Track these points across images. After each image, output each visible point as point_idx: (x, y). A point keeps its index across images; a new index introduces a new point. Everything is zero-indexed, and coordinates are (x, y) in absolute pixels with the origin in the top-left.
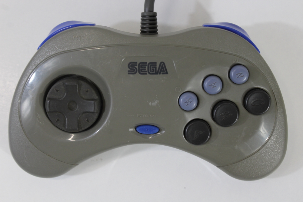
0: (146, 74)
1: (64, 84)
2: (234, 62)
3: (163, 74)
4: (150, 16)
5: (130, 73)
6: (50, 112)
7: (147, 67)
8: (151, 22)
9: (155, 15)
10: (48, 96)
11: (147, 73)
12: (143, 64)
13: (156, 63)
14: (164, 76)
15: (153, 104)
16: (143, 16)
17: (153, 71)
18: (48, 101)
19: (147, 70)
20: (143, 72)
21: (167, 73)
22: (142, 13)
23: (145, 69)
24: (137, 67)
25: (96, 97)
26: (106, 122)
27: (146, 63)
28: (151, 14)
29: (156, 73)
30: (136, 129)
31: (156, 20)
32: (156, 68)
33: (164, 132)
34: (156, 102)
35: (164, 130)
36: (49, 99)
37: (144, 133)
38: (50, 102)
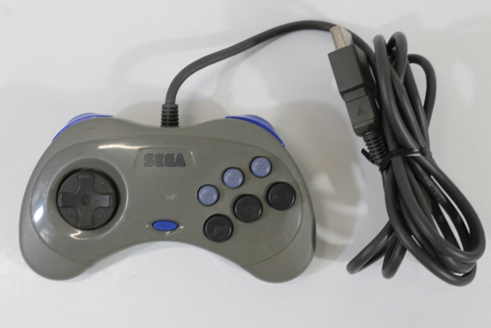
0: (163, 166)
1: (77, 177)
2: (255, 155)
3: (180, 166)
4: (171, 108)
5: (146, 165)
6: (63, 207)
7: (164, 159)
8: (172, 114)
9: (176, 108)
10: (60, 190)
11: (164, 164)
12: (160, 156)
13: (173, 155)
14: (182, 169)
15: (170, 198)
16: (164, 108)
17: (171, 163)
18: (61, 196)
19: (164, 161)
20: (160, 164)
21: (184, 165)
22: (163, 105)
23: (162, 161)
24: (154, 159)
25: (111, 191)
26: (121, 218)
27: (163, 155)
28: (173, 106)
29: (174, 165)
30: (153, 225)
31: (177, 112)
32: (173, 160)
33: (182, 227)
34: (174, 196)
35: (182, 225)
36: (62, 193)
37: (162, 229)
38: (62, 196)
